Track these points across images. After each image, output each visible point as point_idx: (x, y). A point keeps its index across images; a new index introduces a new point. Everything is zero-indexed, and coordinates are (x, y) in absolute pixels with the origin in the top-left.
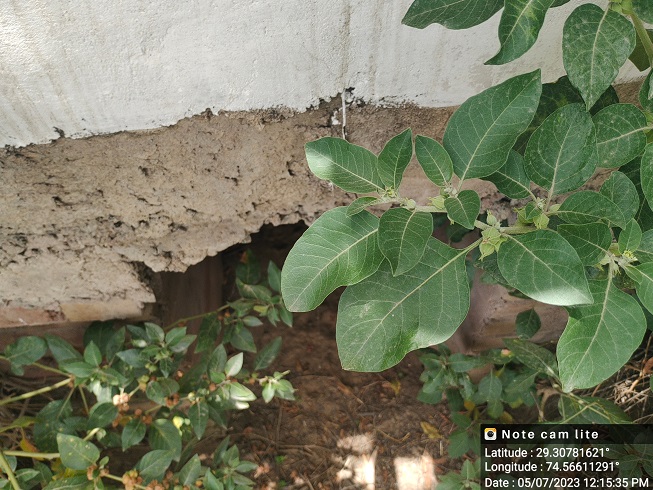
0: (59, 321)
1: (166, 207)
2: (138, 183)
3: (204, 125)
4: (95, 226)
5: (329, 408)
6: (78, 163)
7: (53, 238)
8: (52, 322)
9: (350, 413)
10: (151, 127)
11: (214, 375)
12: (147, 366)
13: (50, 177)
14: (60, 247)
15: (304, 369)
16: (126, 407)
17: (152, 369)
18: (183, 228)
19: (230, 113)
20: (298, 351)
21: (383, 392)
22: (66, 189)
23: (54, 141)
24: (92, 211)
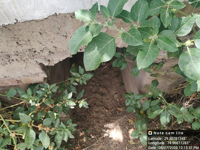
0: (20, 84)
1: (47, 46)
2: (39, 38)
3: (55, 18)
4: (29, 52)
5: (101, 116)
6: (22, 31)
7: (17, 56)
8: (18, 84)
9: (108, 117)
10: (41, 18)
11: (64, 98)
12: (45, 95)
13: (15, 35)
14: (19, 59)
15: (94, 105)
16: (39, 107)
17: (46, 96)
18: (53, 53)
19: (62, 14)
20: (92, 99)
21: (118, 111)
22: (19, 39)
23: (15, 23)
24: (27, 47)
